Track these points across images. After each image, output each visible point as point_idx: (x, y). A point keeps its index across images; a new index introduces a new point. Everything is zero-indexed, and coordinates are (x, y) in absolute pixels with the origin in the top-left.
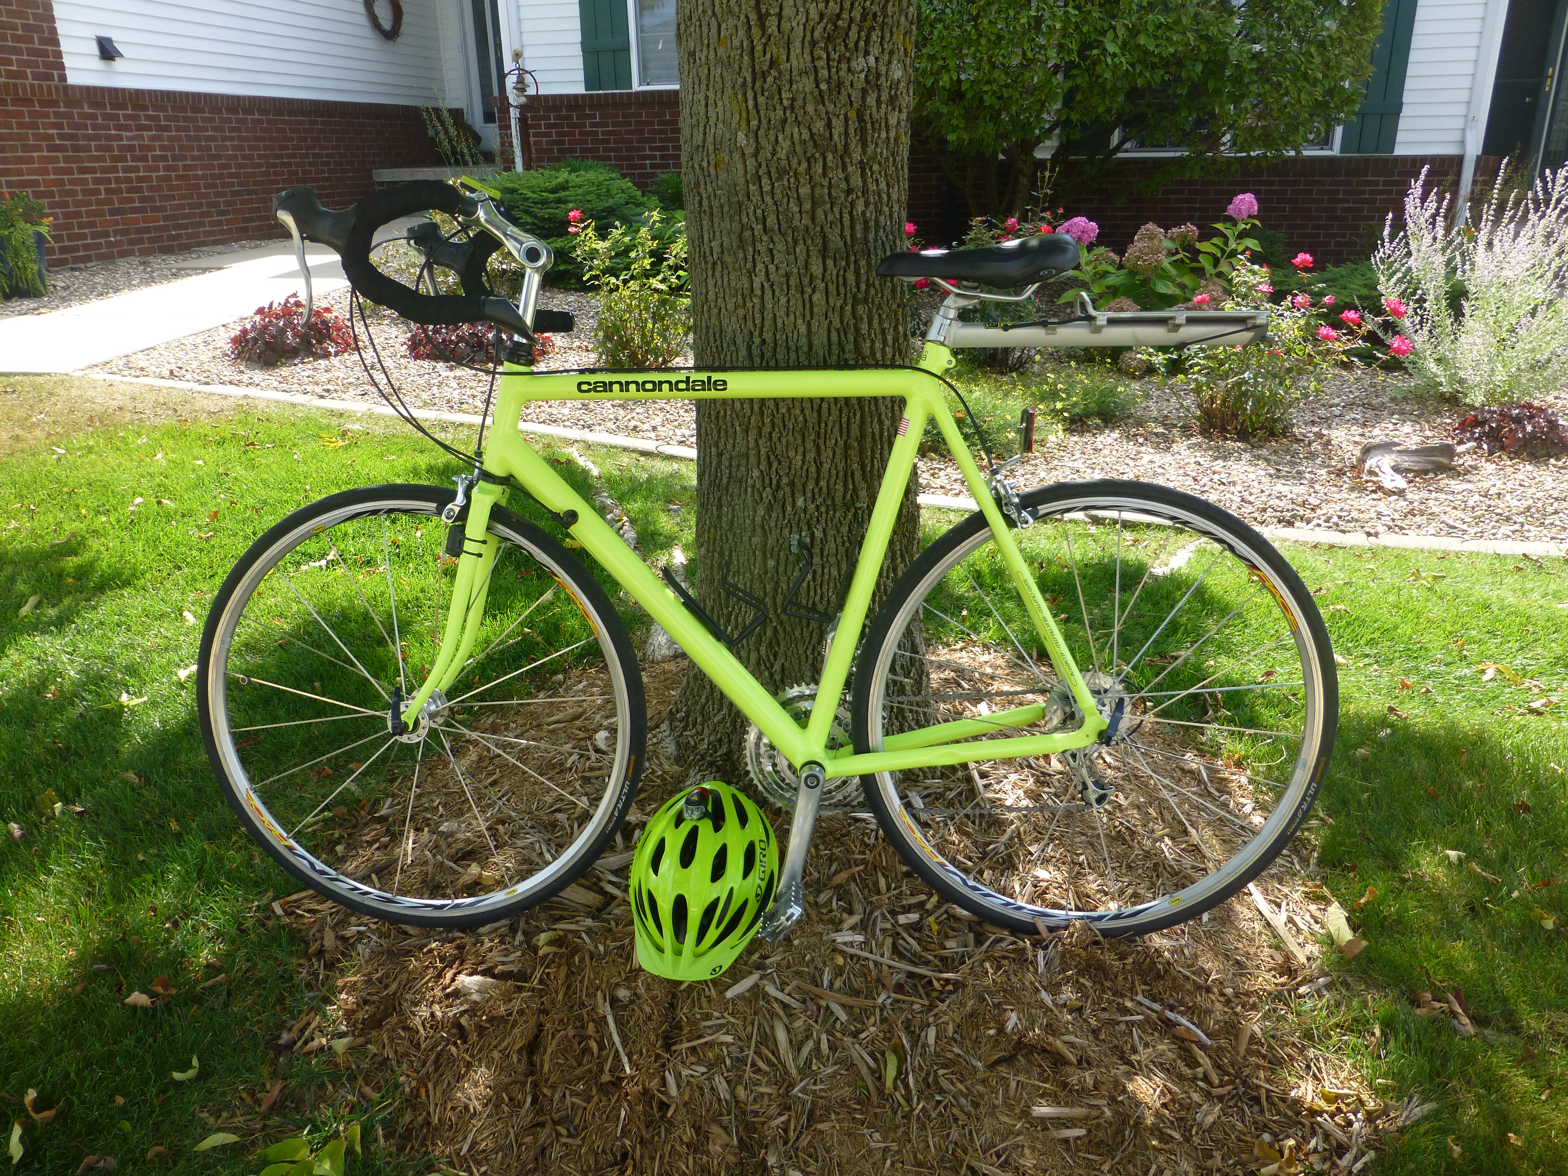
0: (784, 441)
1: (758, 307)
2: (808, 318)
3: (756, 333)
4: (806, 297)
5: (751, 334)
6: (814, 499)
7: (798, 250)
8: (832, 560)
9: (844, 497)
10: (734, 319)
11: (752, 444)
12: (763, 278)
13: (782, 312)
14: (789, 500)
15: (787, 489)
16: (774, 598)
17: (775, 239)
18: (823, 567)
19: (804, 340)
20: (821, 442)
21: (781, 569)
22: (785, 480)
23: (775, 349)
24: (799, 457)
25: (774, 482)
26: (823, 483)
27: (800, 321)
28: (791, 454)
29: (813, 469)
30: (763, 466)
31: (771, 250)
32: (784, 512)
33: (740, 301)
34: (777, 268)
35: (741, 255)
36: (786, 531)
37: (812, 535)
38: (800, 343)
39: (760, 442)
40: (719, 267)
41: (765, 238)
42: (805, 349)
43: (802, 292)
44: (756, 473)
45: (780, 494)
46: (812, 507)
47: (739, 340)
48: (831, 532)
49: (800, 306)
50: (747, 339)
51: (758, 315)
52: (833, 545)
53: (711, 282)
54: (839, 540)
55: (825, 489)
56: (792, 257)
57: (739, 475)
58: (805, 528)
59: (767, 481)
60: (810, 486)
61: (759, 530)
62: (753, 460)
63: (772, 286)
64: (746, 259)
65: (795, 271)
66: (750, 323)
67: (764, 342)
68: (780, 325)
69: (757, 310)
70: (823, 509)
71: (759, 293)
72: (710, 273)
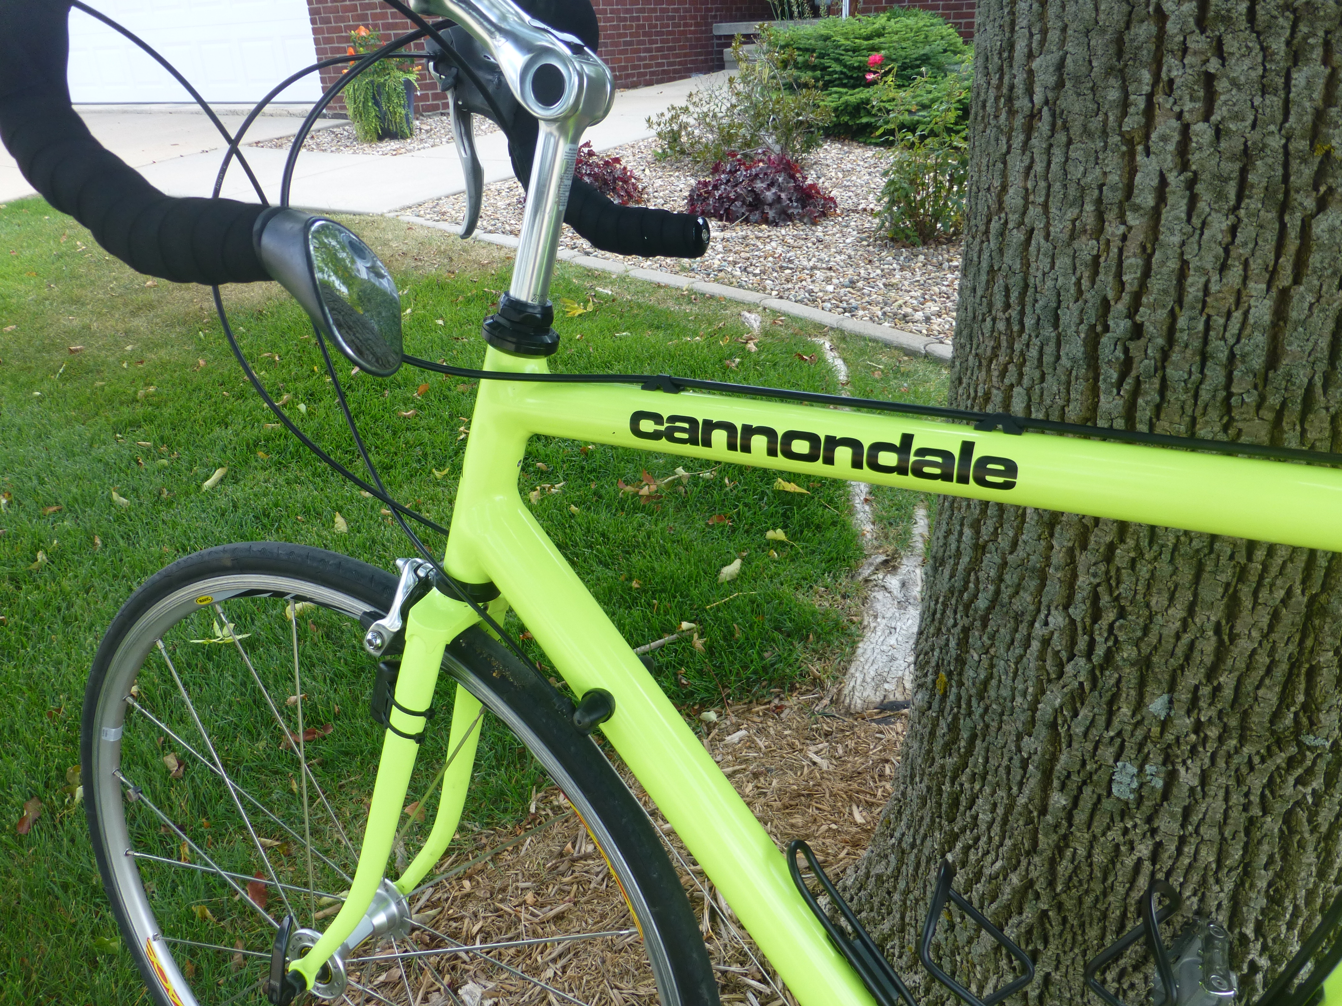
0: (1144, 571)
1: (1137, 238)
2: (1285, 279)
3: (1120, 307)
4: (1294, 221)
5: (1105, 305)
6: (1193, 705)
7: (1299, 78)
8: (1209, 833)
9: (1276, 716)
10: (1063, 262)
11: (1058, 557)
12: (1169, 161)
13: (1209, 261)
14: (1129, 693)
15: (1130, 675)
16: (1053, 863)
17: (1231, 44)
18: (1182, 841)
19: (1260, 339)
20: (1245, 592)
21: (1080, 817)
22: (1128, 652)
23: (1165, 355)
24: (1177, 612)
25: (1100, 651)
26: (1227, 680)
27: (1257, 287)
28: (1158, 601)
29: (1208, 646)
30: (1079, 611)
31: (1209, 79)
32: (1111, 714)
33: (1089, 219)
34: (1218, 133)
35: (1113, 95)
36: (1107, 753)
37: (1171, 778)
38: (1246, 345)
39: (1083, 559)
40: (1043, 126)
41: (1198, 42)
42: (1257, 362)
43: (1284, 207)
44: (1057, 620)
45: (1110, 678)
46: (1184, 723)
47: (1068, 316)
48: (1219, 780)
49: (1268, 247)
50: (1091, 316)
51: (1133, 262)
52: (1219, 805)
53: (1017, 163)
54: (1236, 798)
55: (1228, 692)
56: (1274, 101)
57: (1017, 605)
58: (1156, 757)
59: (1082, 642)
60: (1192, 677)
61: (1042, 731)
62: (1054, 590)
63: (1191, 184)
64: (1125, 104)
65: (1276, 142)
66: (1106, 279)
67: (1137, 331)
68: (1193, 290)
69: (1132, 247)
70: (1213, 733)
71: (1147, 200)
72: (1018, 139)
